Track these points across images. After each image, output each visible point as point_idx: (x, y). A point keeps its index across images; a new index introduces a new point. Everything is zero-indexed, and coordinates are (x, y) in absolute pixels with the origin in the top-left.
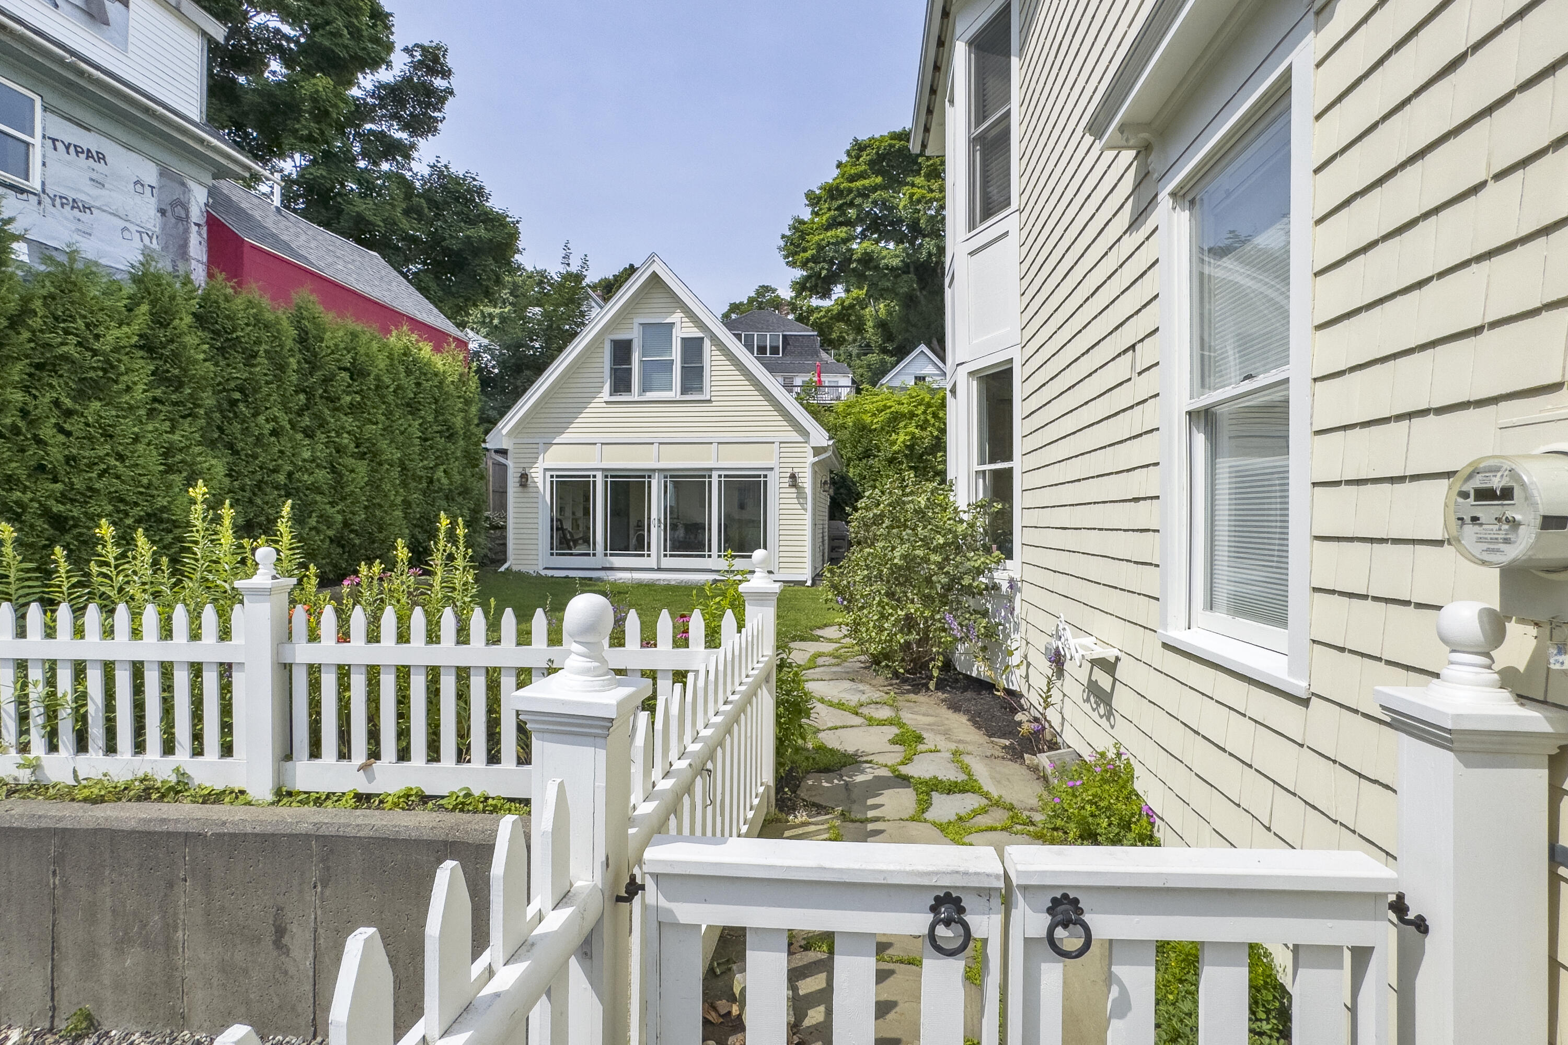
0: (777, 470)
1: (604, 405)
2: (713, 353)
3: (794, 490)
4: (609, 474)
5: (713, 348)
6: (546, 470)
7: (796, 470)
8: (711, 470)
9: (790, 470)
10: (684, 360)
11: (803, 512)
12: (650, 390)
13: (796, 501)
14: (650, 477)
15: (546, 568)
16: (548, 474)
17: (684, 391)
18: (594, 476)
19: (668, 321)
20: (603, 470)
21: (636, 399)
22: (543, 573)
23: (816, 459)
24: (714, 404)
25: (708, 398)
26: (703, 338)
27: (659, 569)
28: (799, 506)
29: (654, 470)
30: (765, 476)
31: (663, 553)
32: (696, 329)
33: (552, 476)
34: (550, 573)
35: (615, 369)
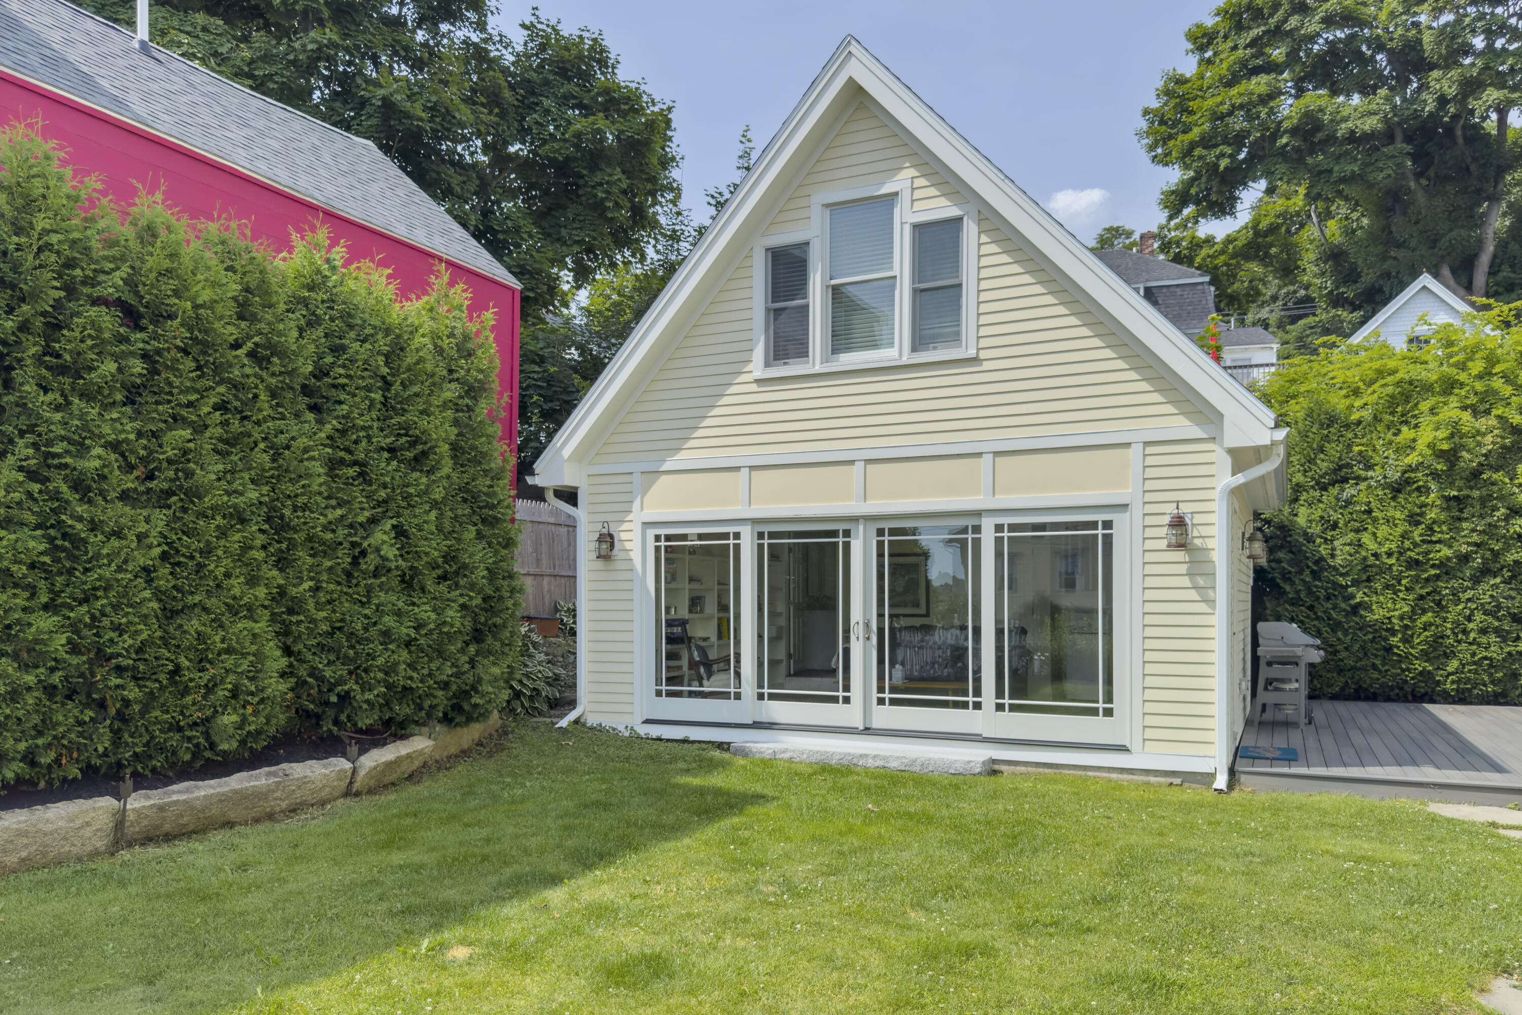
0: (1137, 510)
1: (754, 387)
2: (985, 250)
3: (1180, 555)
4: (766, 529)
5: (984, 239)
6: (647, 525)
7: (1185, 508)
8: (978, 514)
9: (1171, 509)
10: (920, 270)
11: (1203, 607)
12: (849, 349)
13: (1186, 582)
14: (847, 533)
15: (648, 721)
16: (651, 533)
17: (919, 342)
18: (737, 536)
19: (886, 189)
20: (755, 521)
21: (818, 368)
22: (643, 730)
23: (1240, 479)
24: (986, 366)
25: (972, 352)
26: (960, 219)
27: (868, 731)
28: (1193, 595)
29: (855, 519)
30: (1108, 525)
31: (875, 695)
32: (943, 201)
33: (657, 538)
34: (655, 731)
35: (776, 310)
